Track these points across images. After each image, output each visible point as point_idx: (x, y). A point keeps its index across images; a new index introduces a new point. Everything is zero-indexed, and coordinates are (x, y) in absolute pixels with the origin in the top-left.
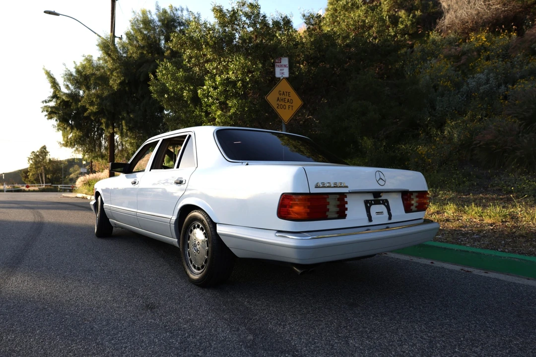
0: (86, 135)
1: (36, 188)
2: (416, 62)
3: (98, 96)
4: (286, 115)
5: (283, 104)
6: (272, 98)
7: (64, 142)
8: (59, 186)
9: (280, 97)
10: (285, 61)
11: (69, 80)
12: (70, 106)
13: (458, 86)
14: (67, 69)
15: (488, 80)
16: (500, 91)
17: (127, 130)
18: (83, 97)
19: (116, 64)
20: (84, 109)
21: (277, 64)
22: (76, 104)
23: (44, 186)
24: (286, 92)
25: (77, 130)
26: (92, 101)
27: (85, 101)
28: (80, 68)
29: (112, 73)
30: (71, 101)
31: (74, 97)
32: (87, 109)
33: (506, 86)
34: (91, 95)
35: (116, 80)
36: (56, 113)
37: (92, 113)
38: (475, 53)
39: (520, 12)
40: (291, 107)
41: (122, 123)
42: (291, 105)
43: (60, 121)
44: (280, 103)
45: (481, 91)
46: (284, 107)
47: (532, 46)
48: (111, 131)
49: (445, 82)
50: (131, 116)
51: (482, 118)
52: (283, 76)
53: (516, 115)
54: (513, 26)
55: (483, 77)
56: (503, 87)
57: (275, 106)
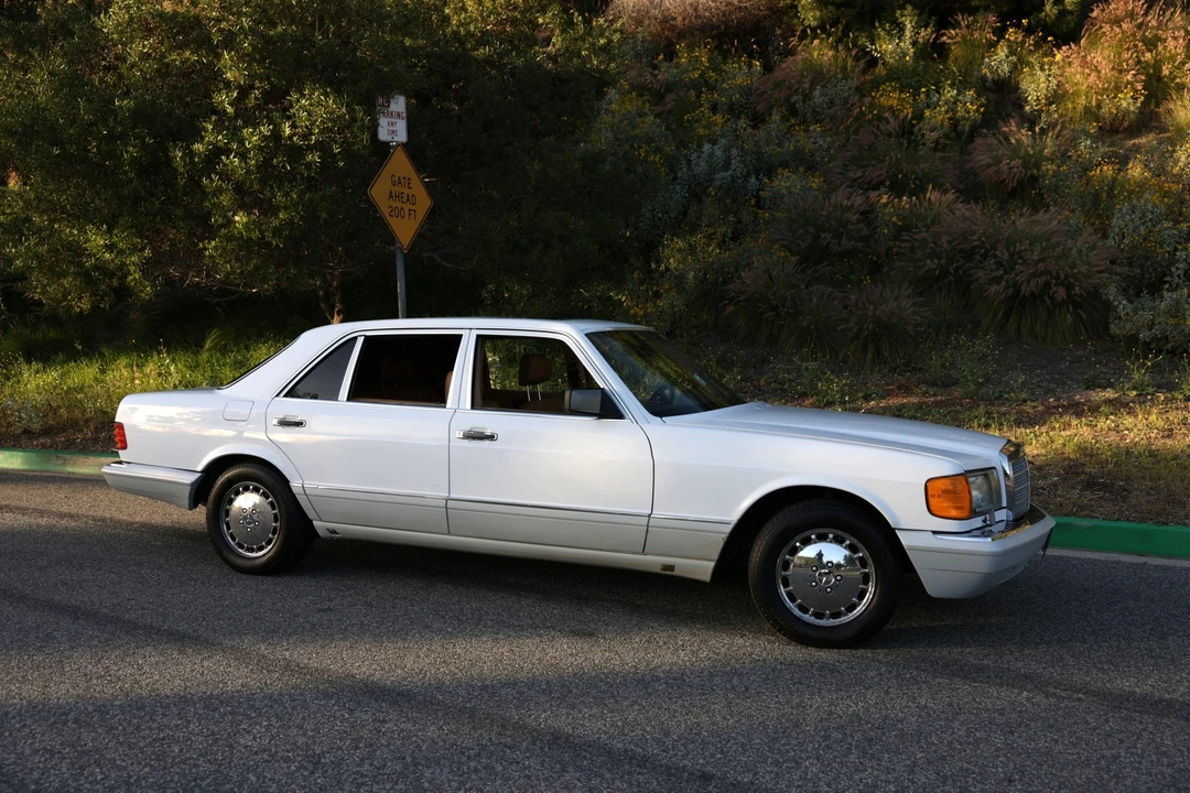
4: (405, 230)
5: (400, 205)
6: (380, 191)
9: (393, 189)
10: (399, 104)
13: (671, 164)
15: (728, 163)
16: (749, 186)
21: (383, 109)
24: (405, 179)
33: (757, 179)
38: (692, 93)
39: (764, 16)
40: (412, 213)
42: (413, 207)
44: (394, 204)
45: (718, 183)
46: (399, 214)
47: (792, 100)
49: (649, 153)
51: (724, 242)
52: (396, 139)
53: (785, 243)
54: (754, 43)
55: (719, 153)
56: (753, 180)
57: (385, 211)
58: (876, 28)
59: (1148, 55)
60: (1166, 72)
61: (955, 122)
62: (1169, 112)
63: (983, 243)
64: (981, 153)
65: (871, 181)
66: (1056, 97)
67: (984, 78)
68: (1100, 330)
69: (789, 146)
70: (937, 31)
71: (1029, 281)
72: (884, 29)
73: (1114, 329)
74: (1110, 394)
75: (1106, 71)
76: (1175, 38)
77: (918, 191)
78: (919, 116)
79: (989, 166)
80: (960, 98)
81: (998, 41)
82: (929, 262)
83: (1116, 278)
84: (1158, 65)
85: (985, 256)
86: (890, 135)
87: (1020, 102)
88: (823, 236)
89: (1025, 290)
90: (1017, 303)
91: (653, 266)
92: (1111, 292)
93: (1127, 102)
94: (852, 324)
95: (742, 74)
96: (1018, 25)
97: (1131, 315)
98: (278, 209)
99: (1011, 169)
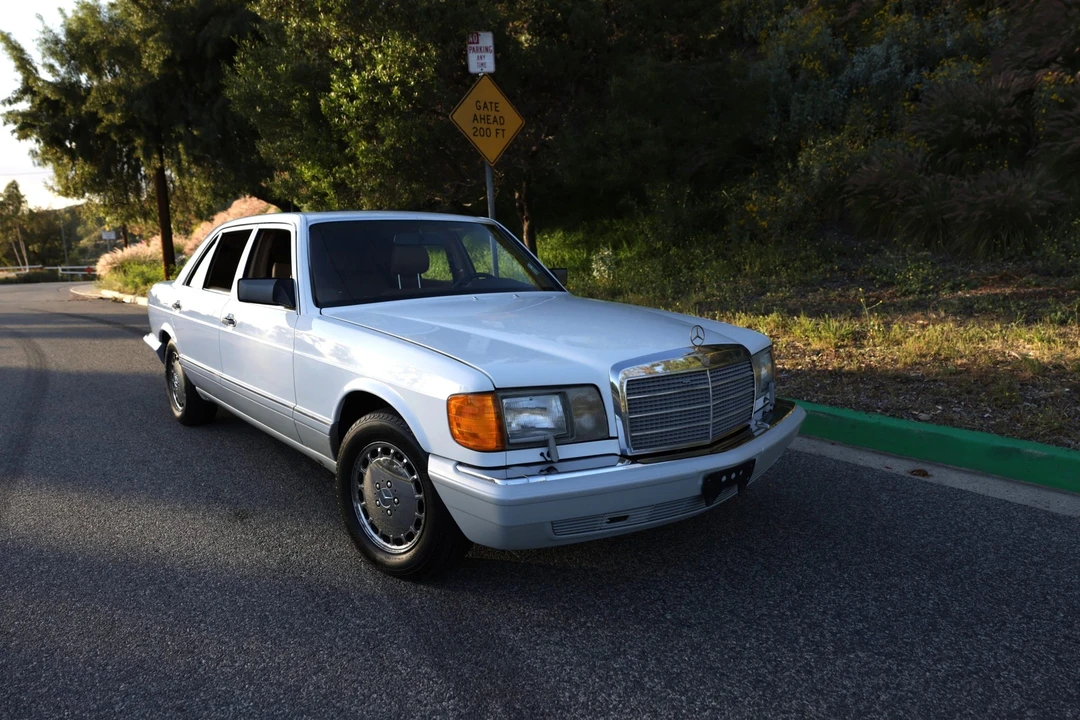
0: (106, 173)
1: (12, 275)
2: (767, 12)
3: (120, 91)
4: (491, 148)
5: (485, 126)
6: (463, 116)
7: (60, 188)
8: (60, 268)
9: (478, 113)
10: (487, 39)
11: (53, 54)
12: (64, 110)
13: (834, 68)
14: (46, 28)
15: (888, 59)
16: (908, 81)
17: (189, 164)
18: (88, 90)
19: (151, 20)
20: (94, 119)
21: (472, 45)
22: (77, 106)
23: (26, 270)
24: (491, 103)
25: (85, 161)
26: (110, 102)
27: (93, 103)
28: (74, 26)
29: (144, 41)
30: (64, 100)
31: (68, 89)
32: (101, 120)
33: (919, 72)
34: (105, 89)
35: (154, 57)
36: (34, 127)
37: (111, 126)
40: (500, 132)
41: (178, 149)
42: (501, 127)
43: (47, 143)
44: (479, 126)
45: (875, 81)
46: (486, 133)
48: (158, 165)
49: (809, 61)
50: (195, 133)
51: (869, 137)
52: (484, 70)
55: (881, 52)
56: (913, 74)
91: (790, 166)
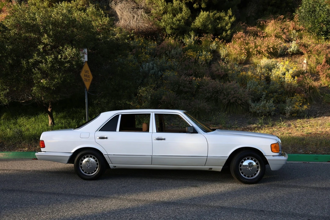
4: (87, 84)
5: (86, 78)
9: (85, 74)
15: (153, 67)
24: (87, 71)
33: (161, 72)
38: (140, 49)
39: (156, 30)
40: (89, 80)
46: (86, 80)
47: (166, 52)
51: (155, 88)
52: (85, 60)
53: (171, 89)
54: (154, 37)
55: (151, 65)
56: (160, 72)
57: (84, 80)
58: (184, 36)
59: (247, 47)
60: (251, 50)
61: (206, 60)
62: (252, 60)
63: (220, 89)
64: (214, 68)
65: (189, 74)
66: (228, 55)
67: (210, 49)
68: (247, 110)
69: (168, 64)
70: (199, 37)
71: (232, 99)
72: (186, 36)
73: (251, 110)
74: (255, 125)
75: (238, 49)
76: (252, 43)
77: (201, 77)
78: (198, 58)
79: (216, 71)
80: (207, 54)
81: (213, 41)
82: (208, 94)
83: (250, 98)
84: (249, 49)
85: (221, 93)
86: (192, 62)
87: (219, 56)
88: (181, 87)
89: (231, 101)
90: (229, 104)
91: (138, 95)
92: (250, 102)
93: (243, 57)
94: (193, 110)
95: (153, 45)
96: (217, 37)
97: (255, 107)
98: (55, 78)
99: (221, 72)
